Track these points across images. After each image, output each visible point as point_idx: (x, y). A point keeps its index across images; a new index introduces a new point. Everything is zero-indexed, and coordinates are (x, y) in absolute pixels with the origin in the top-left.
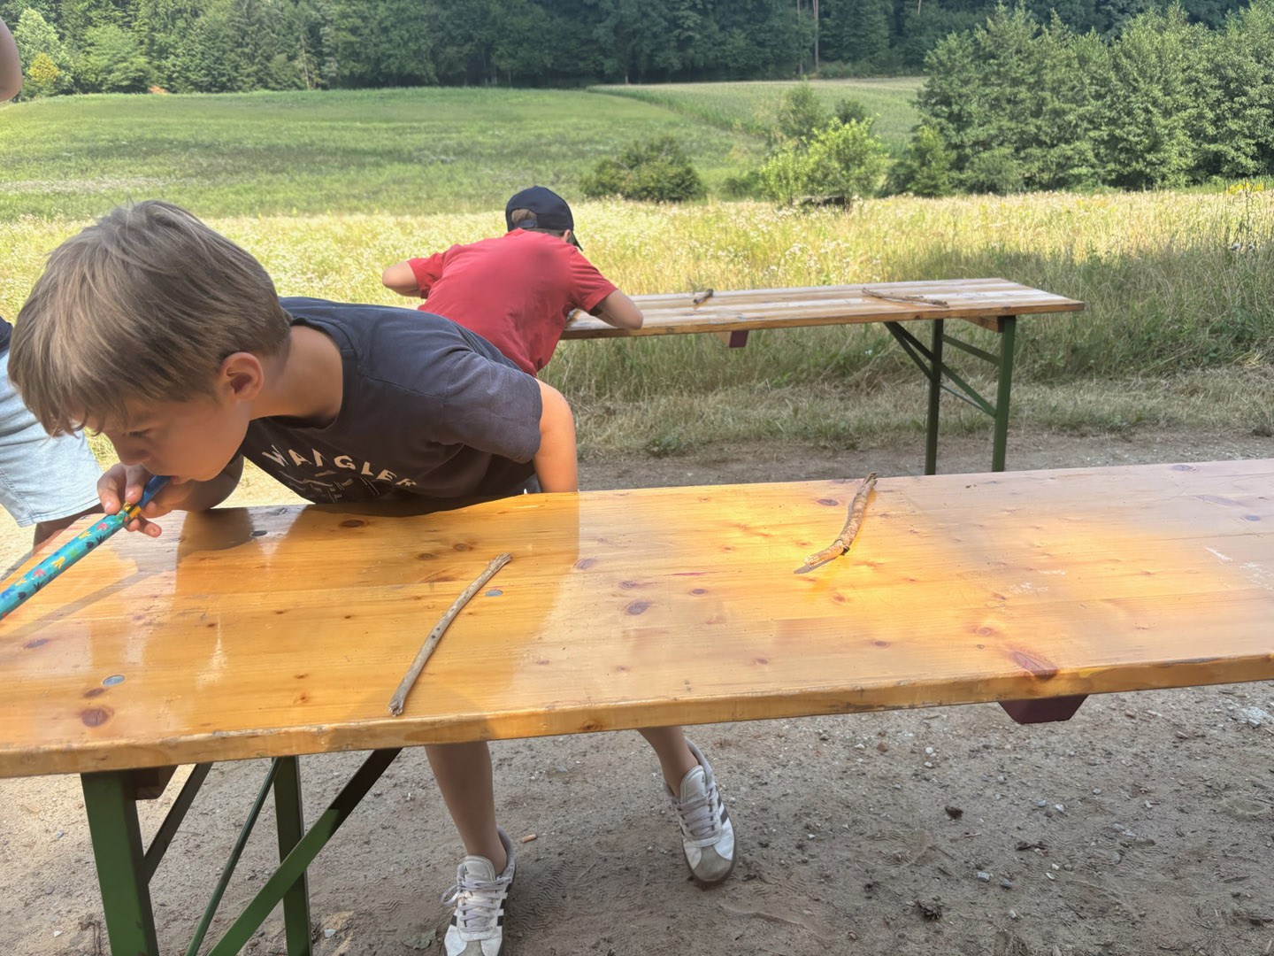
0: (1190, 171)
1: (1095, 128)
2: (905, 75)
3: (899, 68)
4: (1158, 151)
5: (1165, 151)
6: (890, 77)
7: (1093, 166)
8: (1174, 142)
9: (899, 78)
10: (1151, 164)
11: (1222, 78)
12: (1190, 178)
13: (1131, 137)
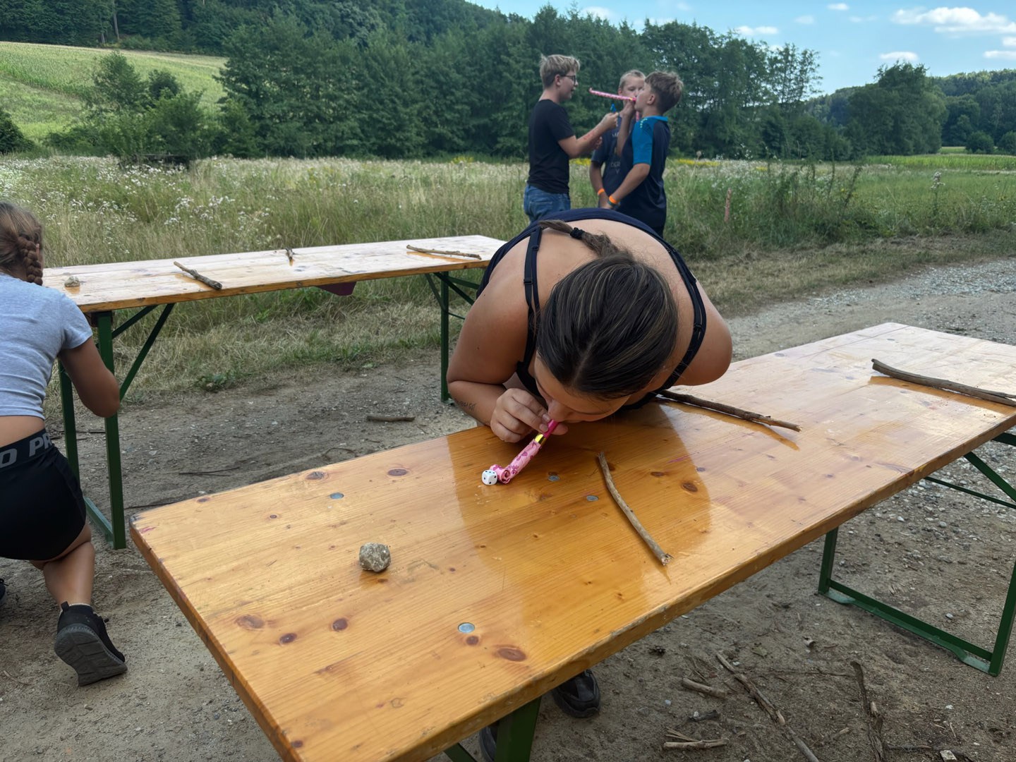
0: (424, 146)
1: (359, 112)
2: (199, 54)
3: (193, 47)
4: (404, 131)
5: (408, 131)
6: (186, 54)
7: (361, 139)
8: (413, 125)
9: (194, 56)
10: (399, 140)
11: (438, 81)
12: (425, 151)
13: (384, 120)
